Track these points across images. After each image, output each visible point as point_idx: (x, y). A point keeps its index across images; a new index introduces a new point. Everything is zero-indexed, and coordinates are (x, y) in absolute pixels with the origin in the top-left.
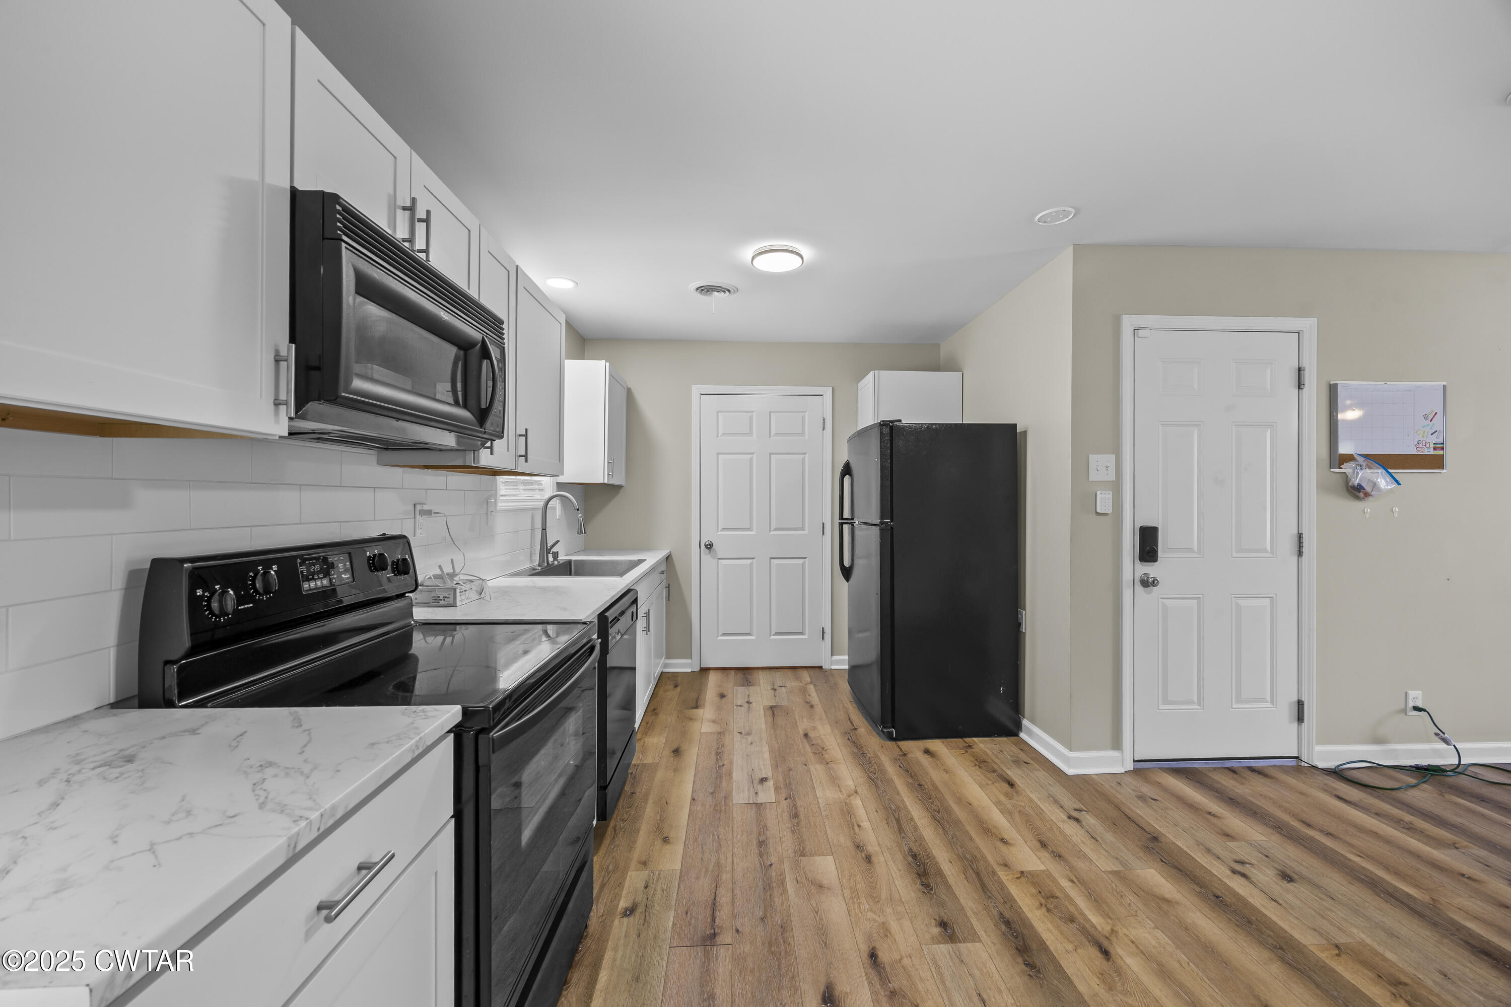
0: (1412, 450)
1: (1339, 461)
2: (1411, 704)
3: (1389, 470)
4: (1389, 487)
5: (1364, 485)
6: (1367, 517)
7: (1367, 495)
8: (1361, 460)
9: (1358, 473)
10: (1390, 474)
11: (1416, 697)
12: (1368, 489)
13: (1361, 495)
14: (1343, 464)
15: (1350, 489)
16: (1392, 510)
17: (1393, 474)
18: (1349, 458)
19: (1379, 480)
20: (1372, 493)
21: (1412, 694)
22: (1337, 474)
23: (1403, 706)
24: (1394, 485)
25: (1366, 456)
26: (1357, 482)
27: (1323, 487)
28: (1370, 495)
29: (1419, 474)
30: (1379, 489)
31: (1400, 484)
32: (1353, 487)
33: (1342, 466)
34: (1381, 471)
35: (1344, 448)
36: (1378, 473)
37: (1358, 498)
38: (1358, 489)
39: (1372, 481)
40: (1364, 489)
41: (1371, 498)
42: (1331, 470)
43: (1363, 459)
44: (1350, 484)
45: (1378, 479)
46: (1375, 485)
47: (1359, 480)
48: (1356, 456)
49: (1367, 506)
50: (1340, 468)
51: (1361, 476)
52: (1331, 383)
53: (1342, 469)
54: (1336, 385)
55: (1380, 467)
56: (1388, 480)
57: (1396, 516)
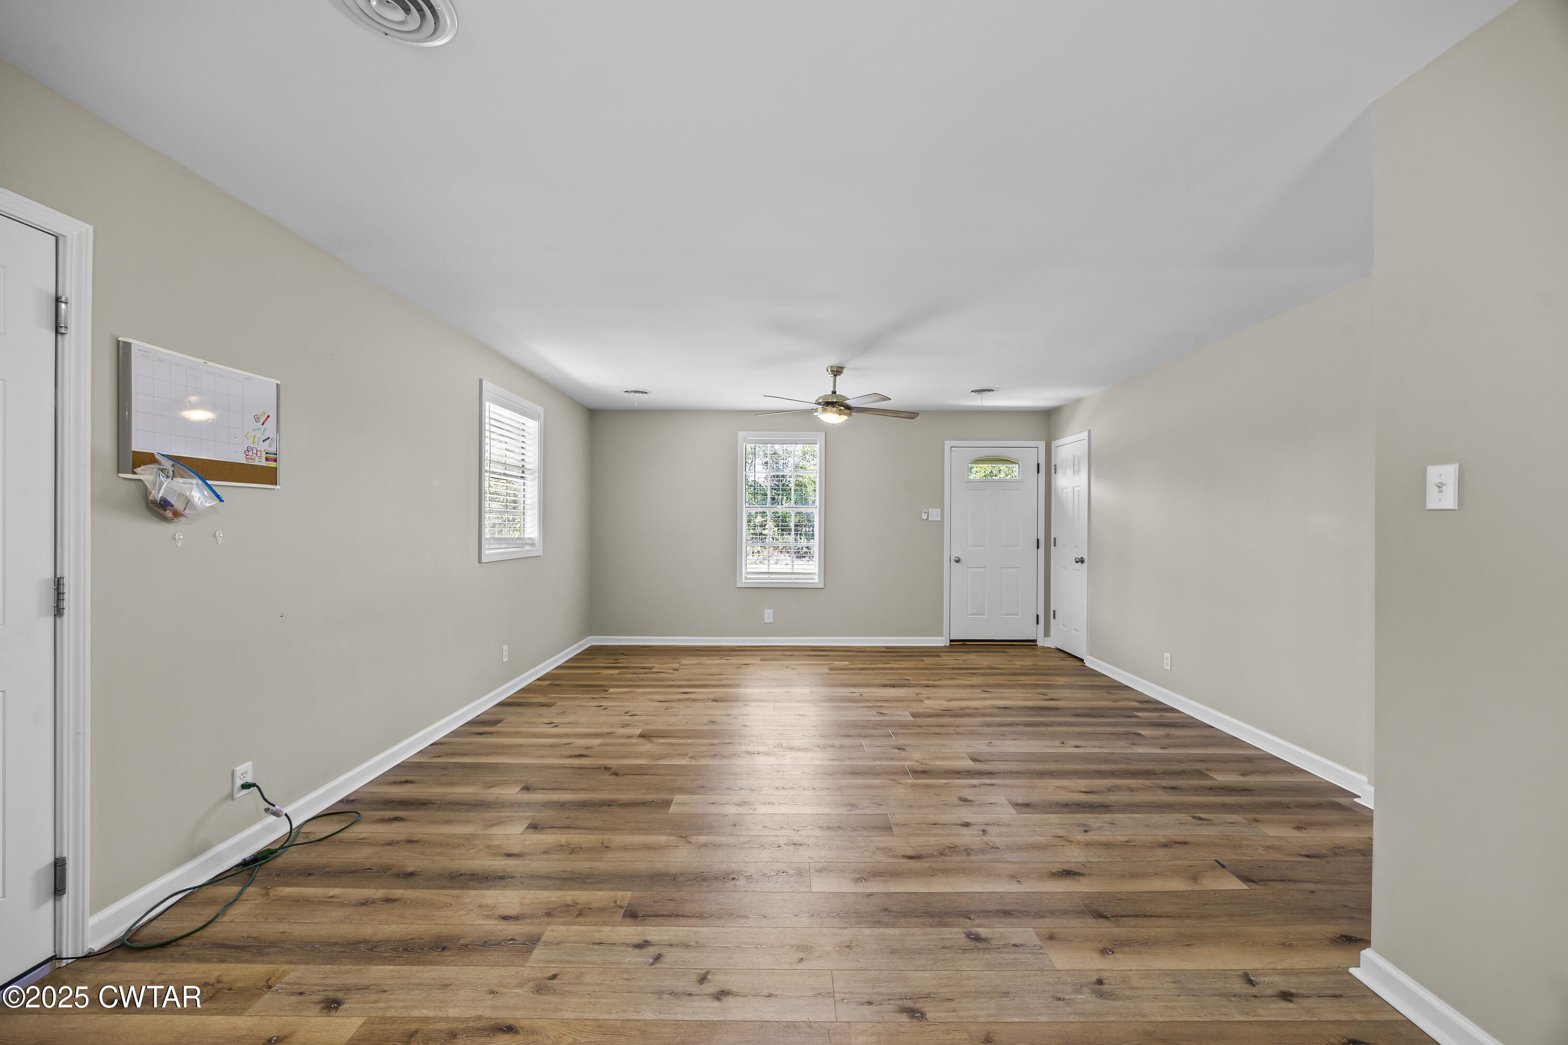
0: (239, 458)
1: (134, 462)
2: (239, 783)
3: (207, 481)
4: (207, 505)
5: (172, 500)
6: (179, 545)
7: (177, 514)
8: (167, 464)
9: (161, 484)
10: (209, 486)
11: (245, 771)
12: (179, 506)
13: (169, 514)
14: (141, 466)
15: (150, 503)
16: (214, 536)
17: (213, 487)
18: (144, 459)
19: (193, 493)
20: (186, 511)
21: (239, 769)
22: (132, 483)
23: (228, 791)
24: (215, 502)
25: (177, 460)
26: (160, 496)
27: (100, 501)
28: (182, 515)
29: (250, 489)
30: (194, 507)
31: (223, 501)
32: (154, 502)
33: (136, 470)
34: (196, 481)
35: (139, 444)
36: (192, 484)
37: (165, 519)
38: (161, 505)
39: (184, 496)
40: (172, 506)
41: (182, 519)
42: (120, 475)
43: (171, 463)
44: (151, 498)
45: (191, 492)
46: (188, 502)
47: (164, 493)
48: (158, 457)
49: (177, 531)
50: (134, 473)
51: (166, 486)
52: (120, 339)
53: (136, 474)
54: (130, 344)
55: (196, 476)
56: (205, 493)
57: (220, 542)
